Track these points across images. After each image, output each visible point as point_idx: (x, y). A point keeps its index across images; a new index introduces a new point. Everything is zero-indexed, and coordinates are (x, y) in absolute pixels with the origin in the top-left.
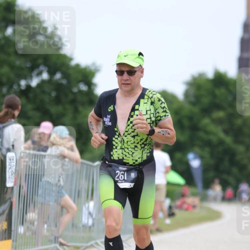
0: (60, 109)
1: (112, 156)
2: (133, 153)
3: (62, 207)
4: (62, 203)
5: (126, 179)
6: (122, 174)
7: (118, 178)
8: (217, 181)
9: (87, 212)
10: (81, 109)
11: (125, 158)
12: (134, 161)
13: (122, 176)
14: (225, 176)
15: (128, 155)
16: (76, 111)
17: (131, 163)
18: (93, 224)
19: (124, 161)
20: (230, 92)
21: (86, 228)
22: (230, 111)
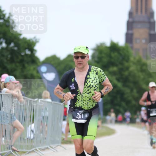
0: (13, 66)
1: (76, 105)
2: (88, 103)
3: (14, 127)
5: (82, 117)
6: (80, 115)
7: (78, 117)
8: (112, 110)
9: (30, 130)
10: (26, 65)
11: (83, 106)
12: (88, 108)
13: (81, 116)
14: (117, 108)
15: (85, 105)
16: (24, 67)
17: (86, 109)
19: (82, 108)
20: (121, 55)
21: (29, 140)
22: (120, 66)
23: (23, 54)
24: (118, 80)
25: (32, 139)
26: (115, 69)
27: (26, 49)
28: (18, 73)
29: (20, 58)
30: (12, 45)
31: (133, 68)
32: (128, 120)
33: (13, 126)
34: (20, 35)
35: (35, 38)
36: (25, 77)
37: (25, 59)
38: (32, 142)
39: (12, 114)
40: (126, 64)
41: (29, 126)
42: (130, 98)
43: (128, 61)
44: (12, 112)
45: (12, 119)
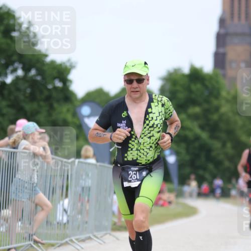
0: (35, 106)
1: (126, 157)
2: (148, 154)
3: (36, 205)
4: (37, 201)
5: (138, 178)
7: (131, 177)
9: (61, 209)
10: (56, 105)
11: (139, 158)
12: (147, 161)
13: (135, 176)
14: (201, 172)
15: (142, 156)
16: (51, 107)
17: (144, 162)
18: (68, 221)
19: (138, 161)
20: (206, 87)
21: (60, 225)
22: (206, 106)
23: (50, 87)
24: (202, 127)
25: (65, 224)
26: (197, 110)
27: (55, 78)
28: (42, 117)
29: (46, 93)
30: (33, 72)
31: (225, 109)
32: (218, 191)
33: (34, 202)
34: (46, 56)
35: (69, 60)
36: (54, 124)
37: (54, 94)
38: (64, 228)
39: (33, 184)
40: (215, 102)
41: (59, 202)
42: (221, 157)
43: (217, 96)
44: (33, 180)
45: (34, 192)
